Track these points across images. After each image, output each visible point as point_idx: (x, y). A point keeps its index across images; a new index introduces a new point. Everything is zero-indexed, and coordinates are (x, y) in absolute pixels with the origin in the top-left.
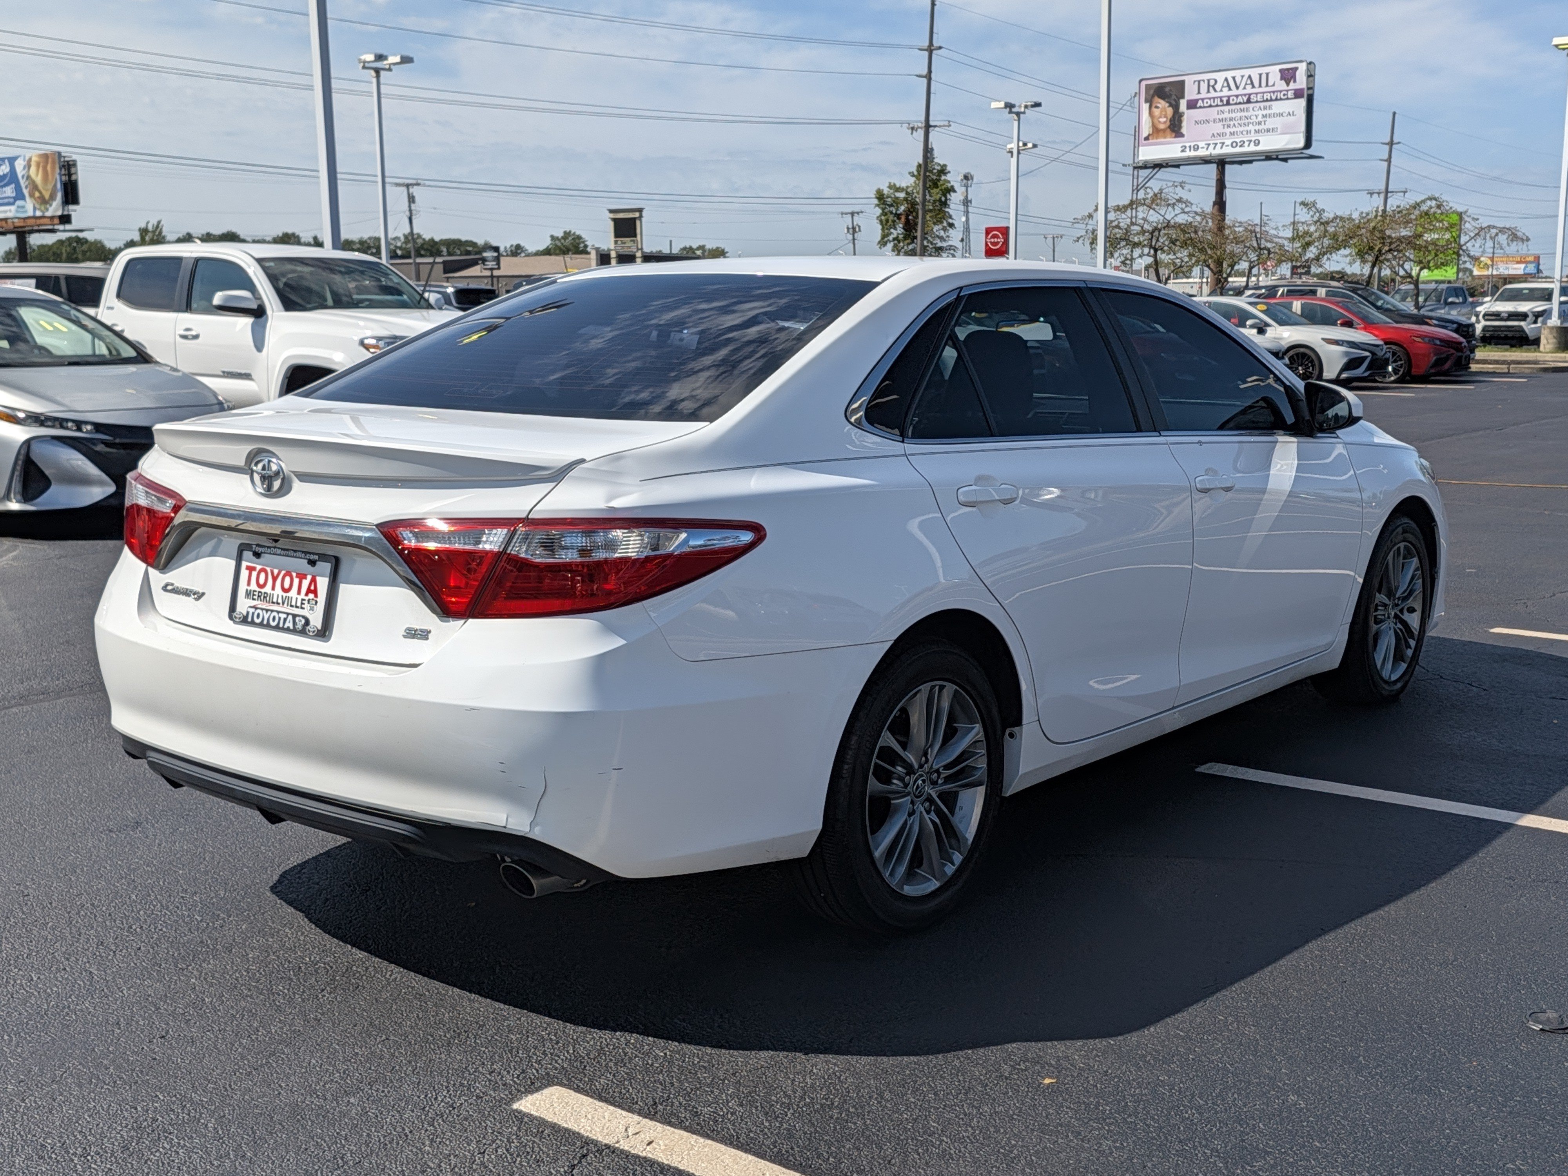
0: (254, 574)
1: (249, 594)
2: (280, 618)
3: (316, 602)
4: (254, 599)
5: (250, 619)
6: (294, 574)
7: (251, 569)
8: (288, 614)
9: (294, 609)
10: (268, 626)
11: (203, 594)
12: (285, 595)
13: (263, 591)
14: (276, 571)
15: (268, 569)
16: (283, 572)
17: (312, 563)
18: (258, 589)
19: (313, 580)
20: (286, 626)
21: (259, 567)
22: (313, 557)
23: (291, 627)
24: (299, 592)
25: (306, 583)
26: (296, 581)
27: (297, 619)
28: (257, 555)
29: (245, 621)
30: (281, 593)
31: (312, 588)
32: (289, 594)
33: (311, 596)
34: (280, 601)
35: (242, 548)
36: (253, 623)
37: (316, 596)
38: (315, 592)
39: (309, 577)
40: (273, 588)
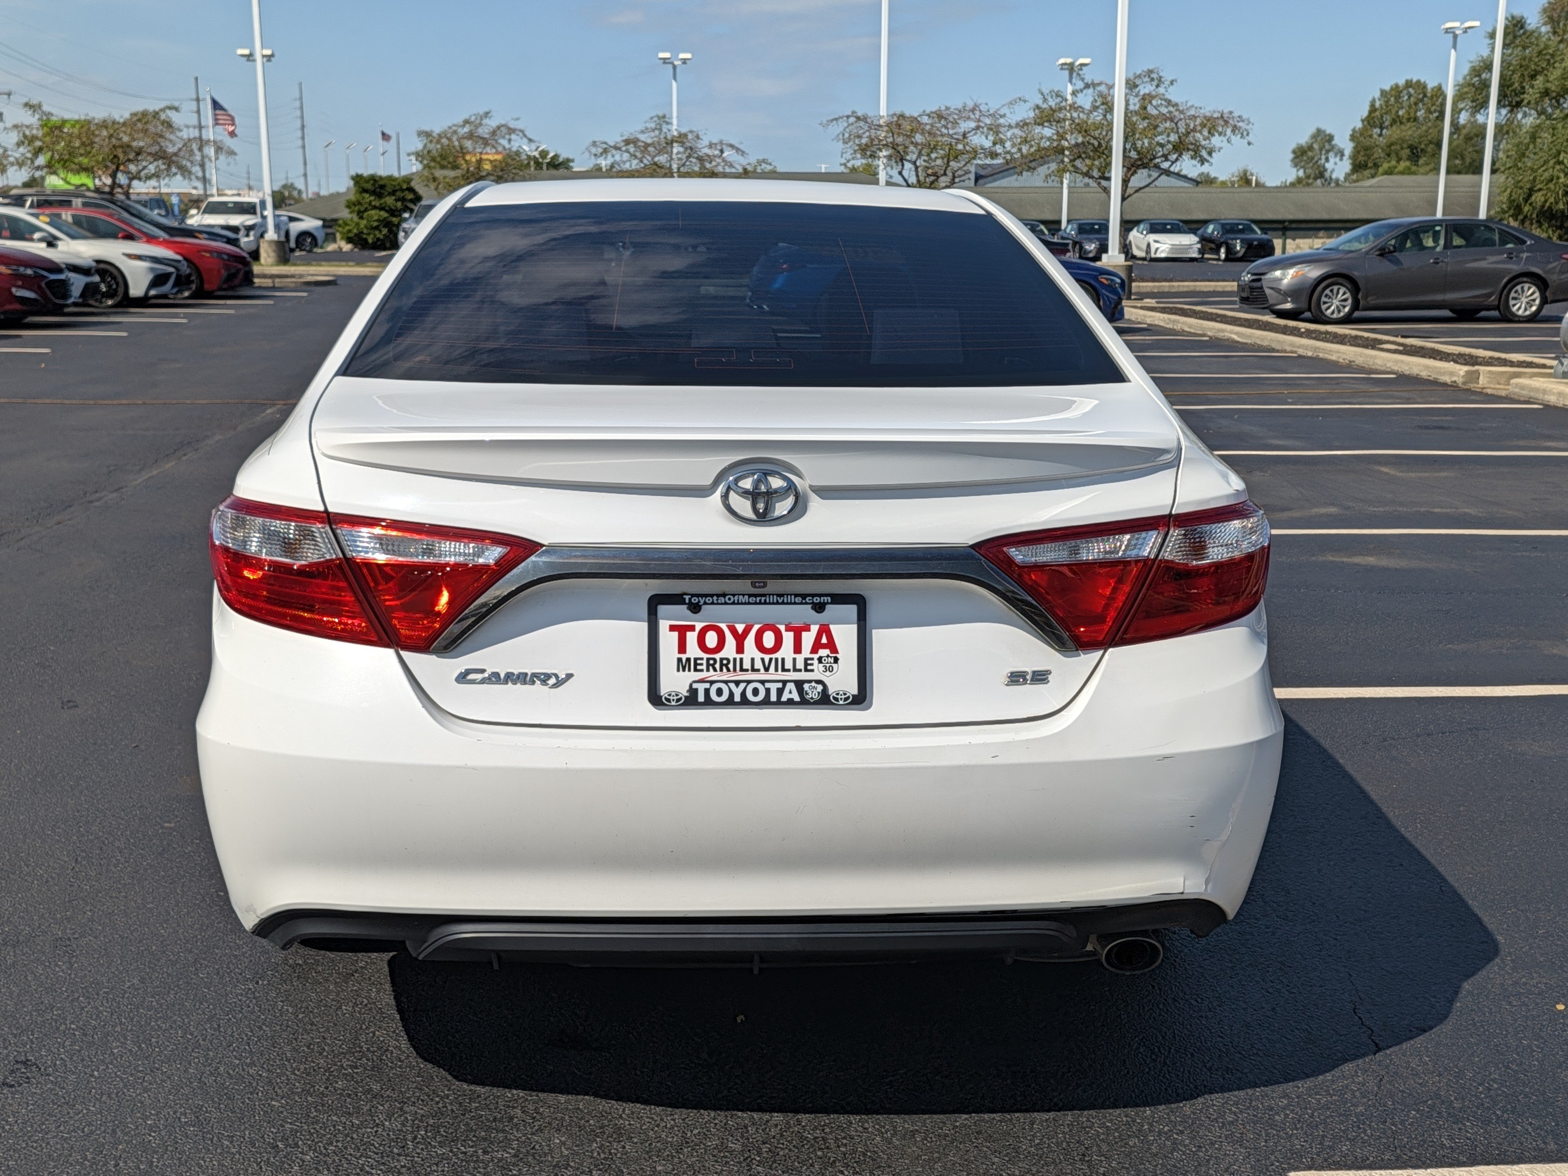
0: (692, 638)
1: (683, 665)
2: (768, 691)
3: (836, 660)
4: (696, 670)
5: (701, 698)
6: (782, 628)
7: (682, 631)
8: (785, 683)
9: (791, 673)
10: (745, 702)
11: (569, 676)
12: (767, 657)
13: (718, 656)
14: (740, 628)
15: (723, 626)
16: (756, 628)
17: (819, 608)
18: (705, 656)
19: (825, 630)
20: (784, 698)
21: (699, 626)
22: (817, 600)
23: (797, 698)
24: (798, 649)
25: (808, 639)
26: (788, 638)
27: (806, 686)
28: (695, 609)
29: (691, 701)
30: (758, 655)
31: (824, 640)
32: (779, 655)
33: (824, 652)
34: (758, 665)
35: (655, 602)
36: (709, 703)
37: (834, 650)
38: (831, 646)
39: (815, 629)
40: (740, 649)
